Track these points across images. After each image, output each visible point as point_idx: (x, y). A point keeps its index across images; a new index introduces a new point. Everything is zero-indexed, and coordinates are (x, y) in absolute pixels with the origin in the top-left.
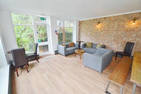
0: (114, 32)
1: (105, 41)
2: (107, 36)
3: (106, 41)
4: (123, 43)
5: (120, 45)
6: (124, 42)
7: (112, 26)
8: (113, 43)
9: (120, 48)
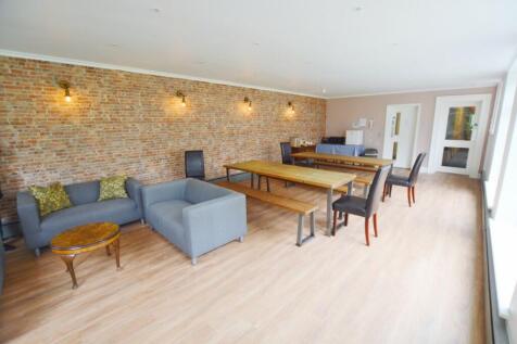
0: (137, 125)
1: (113, 161)
2: (118, 143)
3: (119, 160)
4: (169, 156)
5: (163, 164)
6: (172, 154)
7: (128, 107)
8: (144, 162)
9: (166, 172)
